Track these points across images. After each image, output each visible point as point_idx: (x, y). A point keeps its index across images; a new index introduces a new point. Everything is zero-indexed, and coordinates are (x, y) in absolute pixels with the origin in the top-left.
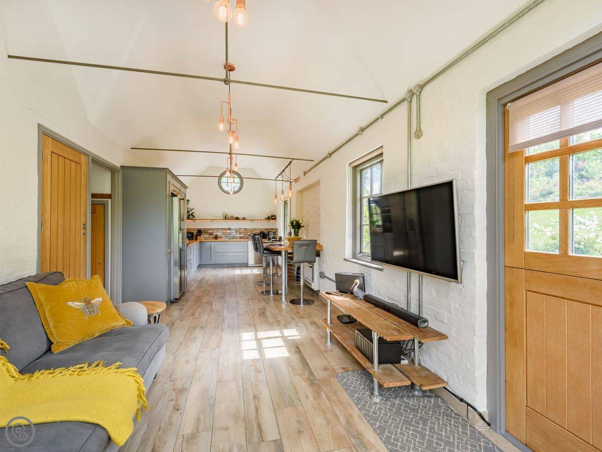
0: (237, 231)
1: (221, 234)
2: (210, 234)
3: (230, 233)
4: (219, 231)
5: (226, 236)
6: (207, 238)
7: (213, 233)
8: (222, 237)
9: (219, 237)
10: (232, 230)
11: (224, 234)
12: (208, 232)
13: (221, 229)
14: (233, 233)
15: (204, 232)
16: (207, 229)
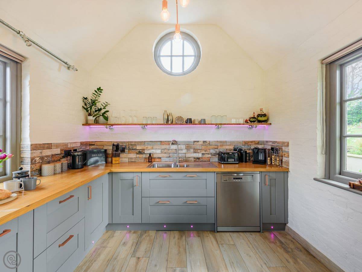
0: (188, 146)
1: (160, 152)
2: (139, 152)
3: (176, 149)
4: (155, 147)
5: (169, 156)
6: (133, 160)
7: (144, 150)
8: (160, 158)
9: (155, 158)
10: (179, 145)
11: (165, 153)
12: (136, 149)
13: (159, 143)
14: (182, 150)
15: (129, 147)
16: (133, 143)
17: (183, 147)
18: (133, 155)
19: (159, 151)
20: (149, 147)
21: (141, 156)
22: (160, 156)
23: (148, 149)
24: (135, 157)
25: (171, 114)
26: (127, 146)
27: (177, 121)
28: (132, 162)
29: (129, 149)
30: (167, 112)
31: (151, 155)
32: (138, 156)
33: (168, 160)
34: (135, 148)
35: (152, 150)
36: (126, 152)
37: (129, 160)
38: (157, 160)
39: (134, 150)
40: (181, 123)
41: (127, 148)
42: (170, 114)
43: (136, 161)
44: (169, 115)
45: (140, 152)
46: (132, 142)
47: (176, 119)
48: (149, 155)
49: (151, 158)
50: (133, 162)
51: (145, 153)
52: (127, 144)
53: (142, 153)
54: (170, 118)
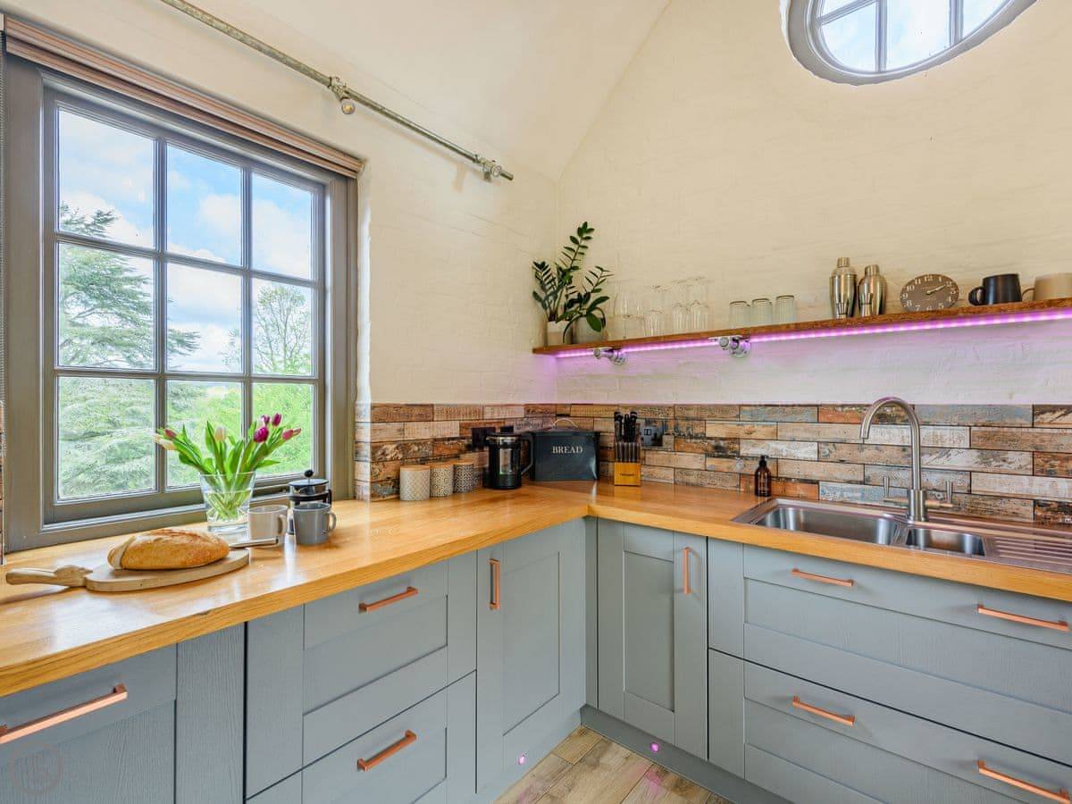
0: (994, 432)
1: (815, 457)
2: (717, 448)
3: (904, 448)
4: (787, 430)
5: (862, 479)
6: (692, 479)
7: (736, 440)
8: (817, 482)
9: (788, 479)
10: (927, 424)
11: (842, 461)
12: (704, 437)
13: (809, 415)
14: (945, 451)
15: (676, 428)
16: (692, 414)
17: (954, 436)
18: (691, 460)
19: (808, 451)
20: (761, 430)
21: (724, 464)
22: (815, 472)
23: (753, 436)
24: (701, 466)
25: (874, 272)
26: (671, 425)
27: (909, 303)
28: (687, 484)
29: (678, 436)
30: (852, 264)
31: (770, 466)
32: (711, 462)
33: (859, 495)
34: (698, 430)
35: (773, 444)
36: (665, 446)
37: (679, 479)
38: (800, 489)
39: (696, 438)
40: (941, 306)
41: (671, 431)
42: (872, 272)
43: (705, 482)
44: (860, 275)
45: (721, 450)
46: (687, 407)
47: (904, 291)
48: (756, 465)
49: (770, 477)
50: (693, 485)
51: (743, 452)
52: (672, 415)
53: (729, 453)
54: (870, 290)
